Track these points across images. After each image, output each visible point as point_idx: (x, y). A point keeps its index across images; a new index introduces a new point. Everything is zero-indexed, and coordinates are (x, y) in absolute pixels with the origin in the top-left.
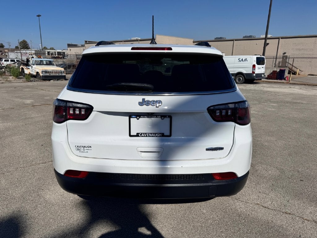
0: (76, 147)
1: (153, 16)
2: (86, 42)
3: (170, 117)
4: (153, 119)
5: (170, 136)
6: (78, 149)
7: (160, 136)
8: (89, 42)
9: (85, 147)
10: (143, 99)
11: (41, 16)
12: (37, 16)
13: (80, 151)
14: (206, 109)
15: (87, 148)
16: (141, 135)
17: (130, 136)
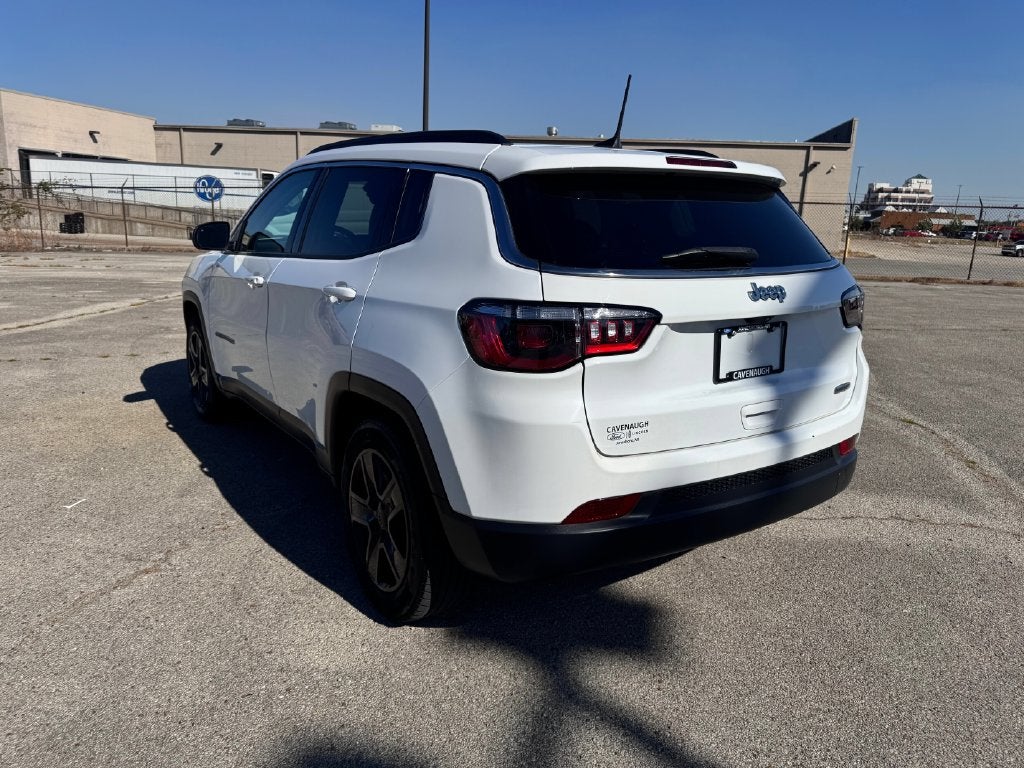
0: (610, 430)
1: (630, 76)
3: (785, 324)
4: (757, 333)
5: (781, 369)
6: (614, 438)
9: (632, 426)
10: (754, 285)
13: (621, 441)
15: (639, 429)
16: (737, 375)
17: (717, 380)
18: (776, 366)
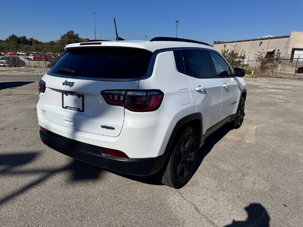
1: (114, 18)
2: (215, 42)
3: (83, 96)
5: (83, 111)
6: (43, 113)
7: (77, 111)
8: (218, 42)
9: (44, 111)
10: (66, 81)
11: (178, 21)
12: (176, 22)
14: (100, 92)
16: (68, 108)
17: (63, 107)
18: (81, 109)
